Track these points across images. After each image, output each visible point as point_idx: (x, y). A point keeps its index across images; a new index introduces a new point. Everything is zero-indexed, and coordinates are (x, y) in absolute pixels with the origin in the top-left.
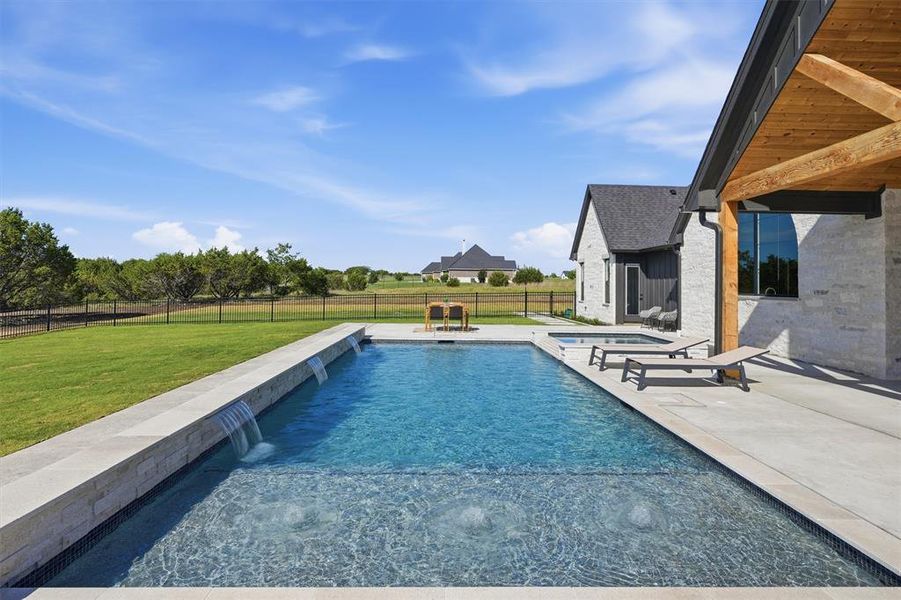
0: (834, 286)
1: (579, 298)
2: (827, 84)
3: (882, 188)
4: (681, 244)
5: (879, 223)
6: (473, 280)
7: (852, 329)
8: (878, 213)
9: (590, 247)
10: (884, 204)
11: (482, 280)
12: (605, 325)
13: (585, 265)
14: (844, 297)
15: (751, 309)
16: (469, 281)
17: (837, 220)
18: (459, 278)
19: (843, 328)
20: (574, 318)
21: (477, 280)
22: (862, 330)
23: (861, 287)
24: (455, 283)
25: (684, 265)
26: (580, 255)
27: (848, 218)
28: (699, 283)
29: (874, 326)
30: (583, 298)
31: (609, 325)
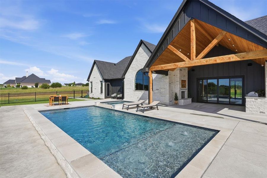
0: (160, 88)
1: (90, 92)
2: (174, 52)
3: (168, 71)
4: (124, 78)
5: (168, 77)
6: (33, 87)
7: (163, 96)
8: (168, 75)
9: (95, 77)
10: (169, 73)
11: (37, 86)
12: (101, 99)
13: (93, 82)
14: (162, 90)
15: (142, 93)
16: (31, 87)
17: (160, 76)
18: (27, 86)
19: (161, 96)
20: (89, 98)
21: (34, 87)
22: (165, 96)
23: (165, 88)
24: (26, 88)
25: (125, 83)
26: (90, 80)
27: (163, 75)
28: (129, 88)
29: (167, 95)
30: (92, 92)
31: (102, 99)
